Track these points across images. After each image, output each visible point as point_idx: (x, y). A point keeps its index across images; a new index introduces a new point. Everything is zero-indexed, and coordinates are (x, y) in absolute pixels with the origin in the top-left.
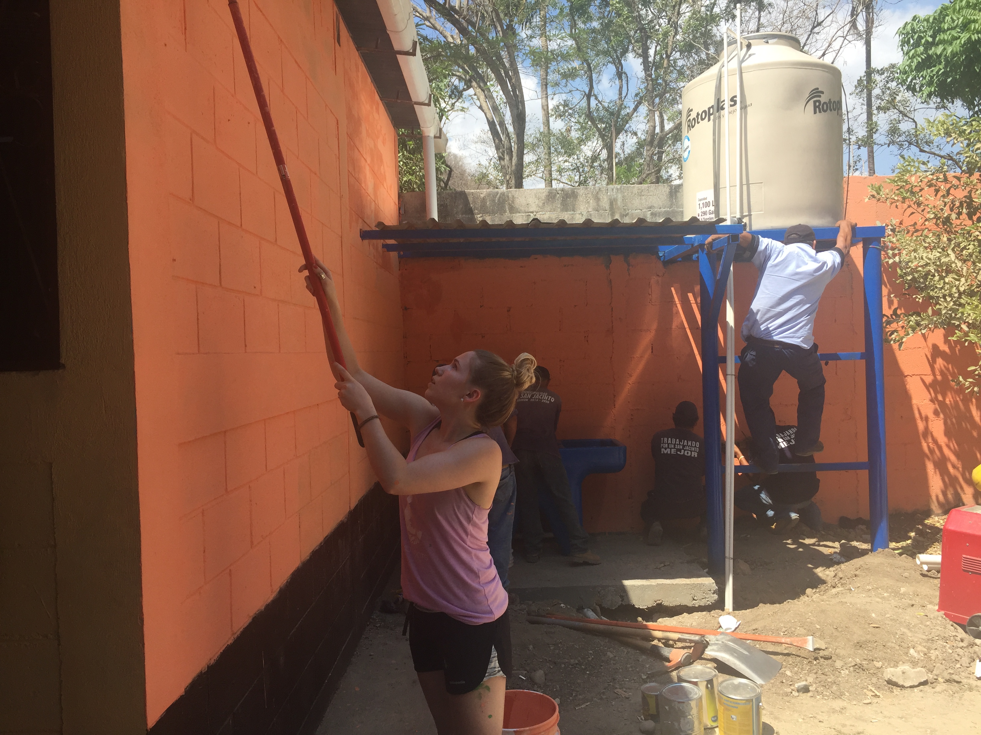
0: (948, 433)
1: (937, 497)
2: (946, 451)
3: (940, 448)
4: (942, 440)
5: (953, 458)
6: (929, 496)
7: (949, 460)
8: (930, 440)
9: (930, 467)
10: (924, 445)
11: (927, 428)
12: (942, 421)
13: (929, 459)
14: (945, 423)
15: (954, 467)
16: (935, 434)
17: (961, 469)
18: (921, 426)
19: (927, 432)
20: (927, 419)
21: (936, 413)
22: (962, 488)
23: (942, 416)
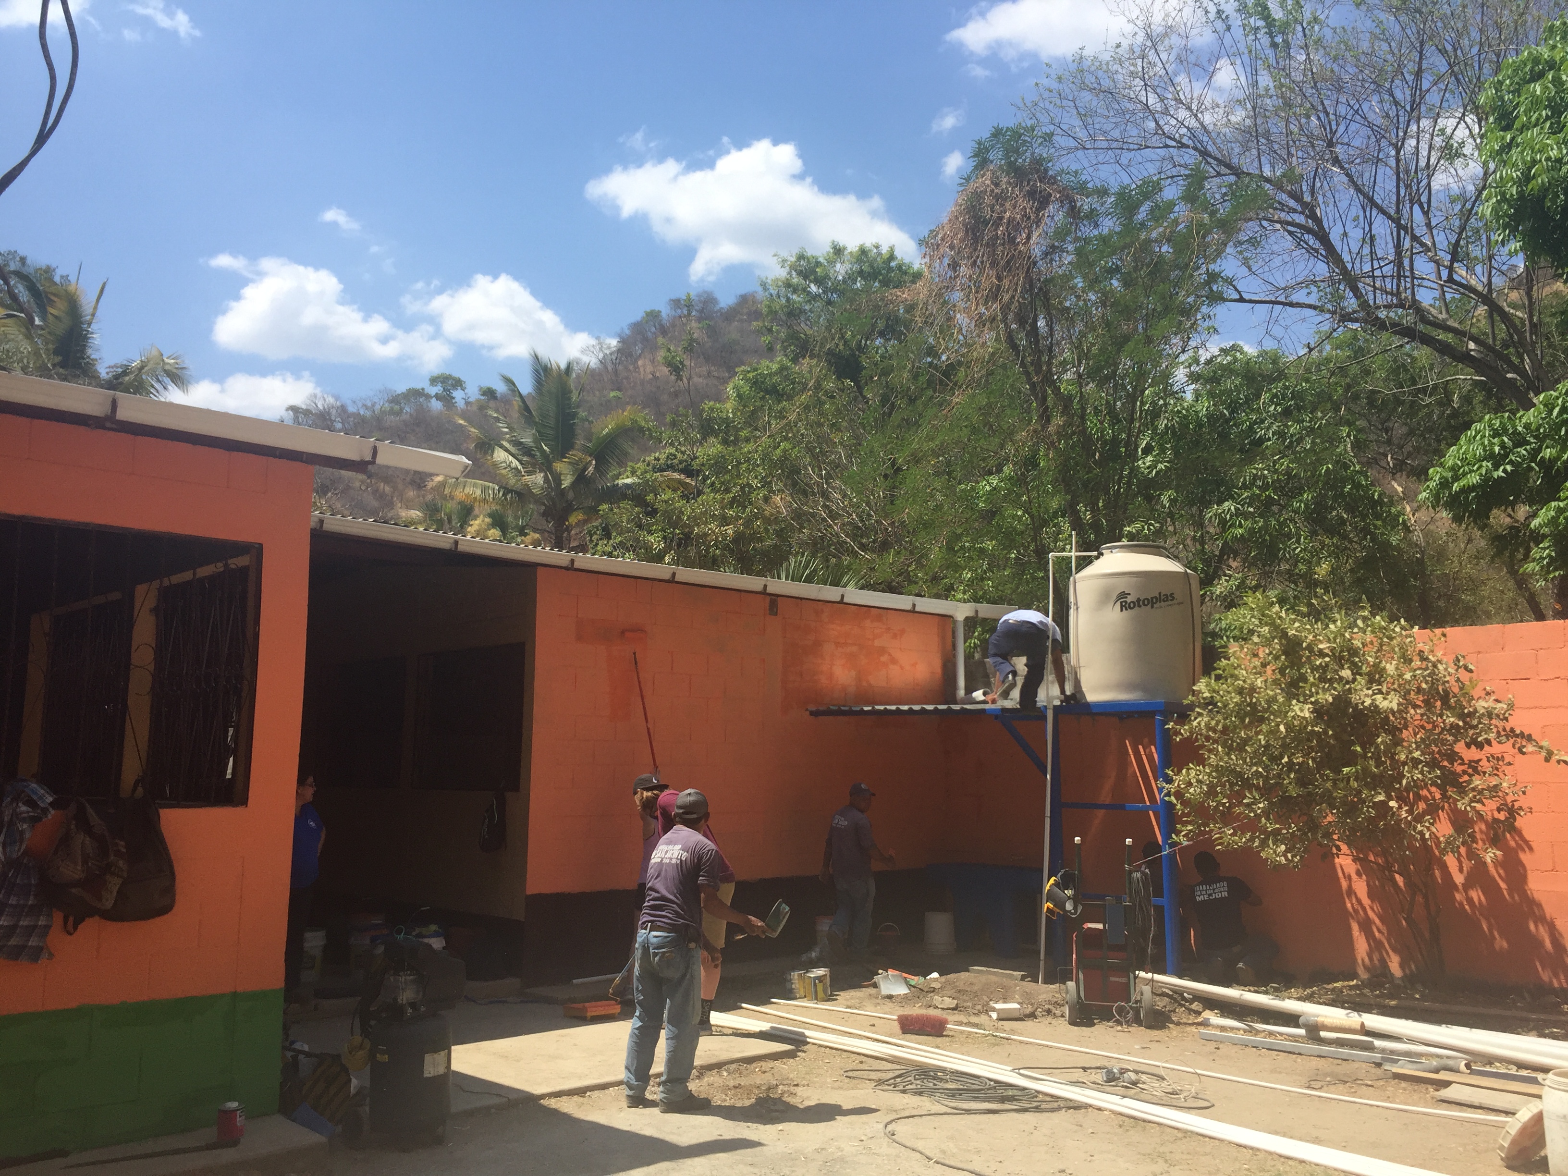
0: (1370, 895)
1: (1363, 960)
2: (1371, 913)
3: (1364, 909)
4: (1366, 902)
5: (1377, 921)
6: (1355, 960)
7: (1375, 924)
8: (1354, 901)
9: (1355, 927)
10: (1349, 905)
11: (1350, 887)
12: (1365, 883)
13: (1353, 918)
14: (1368, 885)
15: (1379, 931)
16: (1359, 895)
17: (1386, 932)
18: (1344, 884)
19: (1351, 891)
20: (1349, 878)
21: (1358, 874)
22: (1388, 953)
23: (1364, 877)
